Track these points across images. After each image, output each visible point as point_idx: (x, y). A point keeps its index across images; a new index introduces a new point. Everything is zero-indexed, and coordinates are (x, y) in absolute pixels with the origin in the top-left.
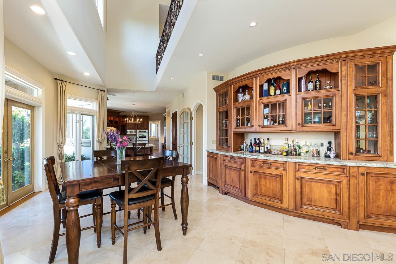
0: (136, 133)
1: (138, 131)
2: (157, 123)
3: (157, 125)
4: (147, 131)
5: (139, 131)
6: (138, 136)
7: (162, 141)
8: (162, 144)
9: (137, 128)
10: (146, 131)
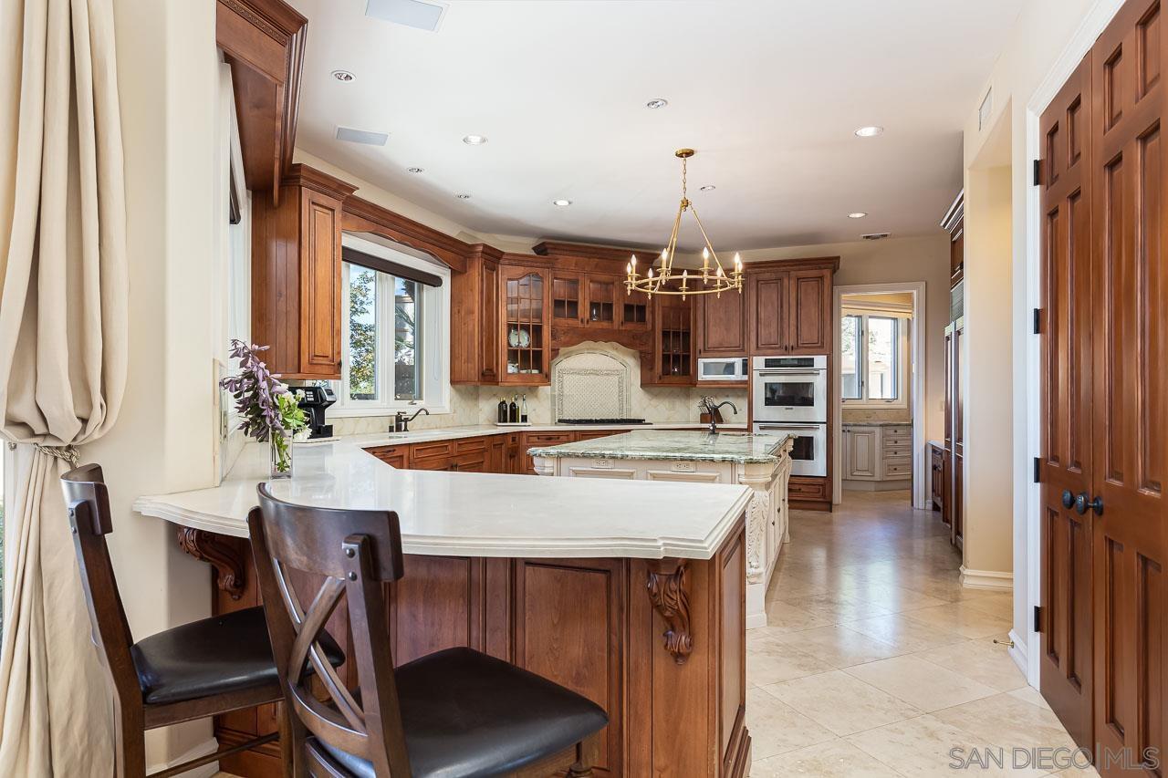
0: (751, 378)
1: (758, 362)
2: (903, 317)
3: (902, 326)
4: (820, 361)
5: (768, 363)
6: (759, 394)
7: (928, 431)
8: (935, 450)
9: (753, 345)
10: (810, 363)
